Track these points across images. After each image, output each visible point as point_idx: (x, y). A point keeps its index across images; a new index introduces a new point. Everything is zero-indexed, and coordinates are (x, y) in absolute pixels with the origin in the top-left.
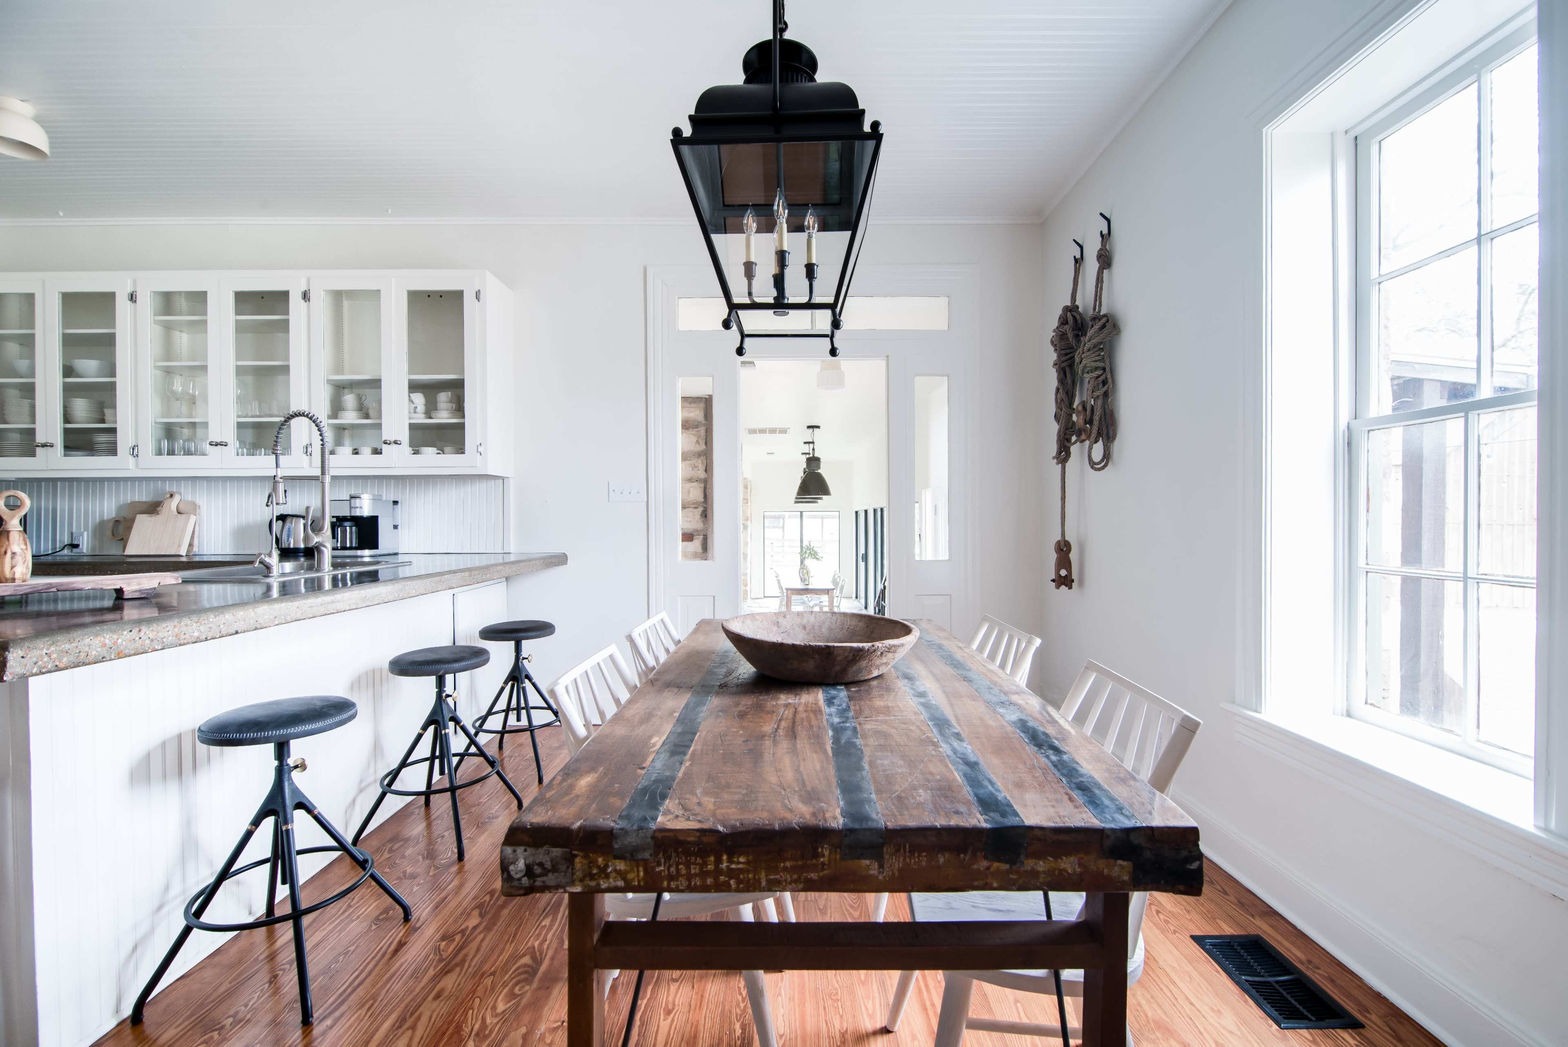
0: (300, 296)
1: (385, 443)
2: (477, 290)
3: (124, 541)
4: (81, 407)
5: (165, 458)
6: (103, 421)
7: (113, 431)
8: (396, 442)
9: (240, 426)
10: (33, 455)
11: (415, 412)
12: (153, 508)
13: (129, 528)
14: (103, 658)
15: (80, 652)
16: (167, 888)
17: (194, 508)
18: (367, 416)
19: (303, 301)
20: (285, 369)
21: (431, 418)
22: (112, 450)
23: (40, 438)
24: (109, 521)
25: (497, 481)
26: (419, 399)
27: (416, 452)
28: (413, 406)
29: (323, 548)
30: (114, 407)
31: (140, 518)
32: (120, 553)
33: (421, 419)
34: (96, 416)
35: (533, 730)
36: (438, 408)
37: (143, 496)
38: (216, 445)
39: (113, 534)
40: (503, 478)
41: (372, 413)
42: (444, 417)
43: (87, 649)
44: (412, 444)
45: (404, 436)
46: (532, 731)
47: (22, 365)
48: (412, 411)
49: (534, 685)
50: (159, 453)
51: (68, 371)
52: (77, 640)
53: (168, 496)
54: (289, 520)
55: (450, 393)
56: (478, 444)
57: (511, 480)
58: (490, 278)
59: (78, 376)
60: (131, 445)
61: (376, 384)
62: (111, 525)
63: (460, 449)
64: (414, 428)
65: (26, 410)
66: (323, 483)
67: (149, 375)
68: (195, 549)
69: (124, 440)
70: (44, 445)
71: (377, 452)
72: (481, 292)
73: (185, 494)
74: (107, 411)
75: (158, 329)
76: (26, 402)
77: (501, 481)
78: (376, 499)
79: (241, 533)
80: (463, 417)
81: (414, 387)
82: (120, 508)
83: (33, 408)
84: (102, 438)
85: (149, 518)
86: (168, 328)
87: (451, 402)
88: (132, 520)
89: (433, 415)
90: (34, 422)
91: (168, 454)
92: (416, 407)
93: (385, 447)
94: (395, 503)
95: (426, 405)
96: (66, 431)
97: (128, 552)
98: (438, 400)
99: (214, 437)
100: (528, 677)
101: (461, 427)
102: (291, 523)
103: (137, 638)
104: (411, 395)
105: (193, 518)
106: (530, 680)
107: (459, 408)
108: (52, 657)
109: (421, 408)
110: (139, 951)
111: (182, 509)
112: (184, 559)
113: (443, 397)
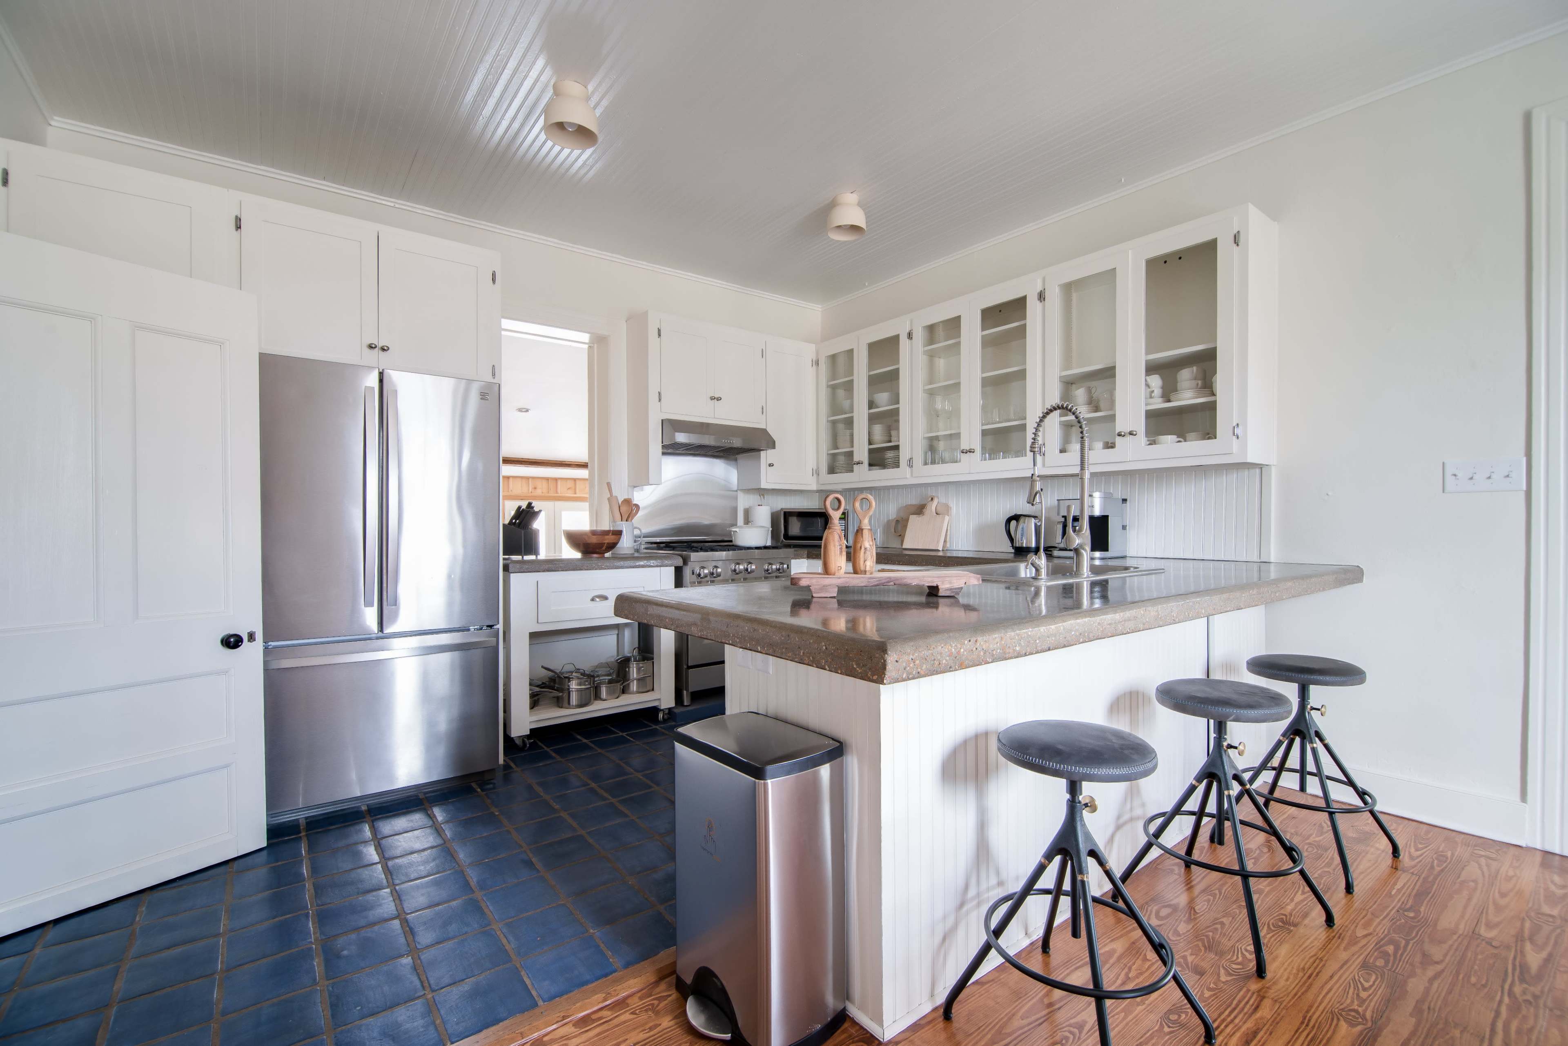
0: (1036, 297)
1: (1119, 435)
2: (1235, 232)
3: (901, 537)
4: (878, 429)
5: (930, 467)
6: (890, 441)
7: (897, 448)
8: (1131, 433)
9: (984, 433)
10: (852, 471)
11: (1151, 397)
12: (920, 510)
13: (905, 527)
14: (950, 667)
15: (934, 660)
16: (967, 887)
17: (947, 510)
18: (1097, 409)
19: (1038, 302)
20: (1021, 375)
21: (1169, 401)
22: (897, 465)
23: (856, 458)
24: (893, 520)
25: (1252, 471)
26: (1156, 381)
27: (1152, 443)
28: (1149, 390)
29: (1083, 551)
30: (898, 429)
31: (913, 519)
32: (899, 546)
33: (1158, 404)
34: (886, 438)
35: (1334, 813)
36: (1179, 388)
37: (913, 500)
38: (966, 453)
39: (895, 531)
40: (1260, 467)
41: (1102, 405)
42: (1187, 397)
43: (939, 657)
44: (1148, 433)
45: (1140, 426)
46: (1331, 814)
47: (846, 404)
48: (1148, 396)
49: (1327, 747)
50: (926, 464)
51: (871, 404)
52: (933, 647)
53: (930, 499)
54: (1022, 520)
55: (1195, 368)
56: (1235, 424)
57: (1273, 469)
58: (1254, 214)
59: (877, 407)
60: (908, 458)
61: (1109, 373)
62: (894, 524)
63: (1210, 433)
64: (1151, 415)
65: (848, 438)
66: (1082, 479)
67: (920, 396)
68: (948, 545)
69: (904, 454)
70: (858, 463)
71: (1110, 446)
72: (1241, 233)
73: (941, 498)
74: (893, 433)
75: (925, 357)
76: (848, 432)
77: (1258, 471)
78: (1107, 498)
79: (981, 531)
80: (1213, 394)
81: (1152, 369)
82: (899, 510)
83: (852, 435)
84: (890, 454)
85: (918, 518)
86: (931, 356)
87: (1195, 379)
88: (907, 520)
89: (1172, 398)
90: (852, 446)
91: (932, 463)
92: (1153, 392)
93: (1118, 440)
94: (1124, 500)
95: (1162, 388)
96: (871, 451)
97: (907, 544)
98: (1179, 380)
99: (965, 446)
100: (1318, 734)
101: (1211, 407)
102: (1024, 523)
103: (975, 649)
104: (1147, 377)
105: (947, 518)
106: (1321, 740)
107: (1207, 385)
108: (916, 664)
109: (1158, 392)
110: (947, 941)
111: (939, 511)
112: (941, 554)
113: (1186, 375)
